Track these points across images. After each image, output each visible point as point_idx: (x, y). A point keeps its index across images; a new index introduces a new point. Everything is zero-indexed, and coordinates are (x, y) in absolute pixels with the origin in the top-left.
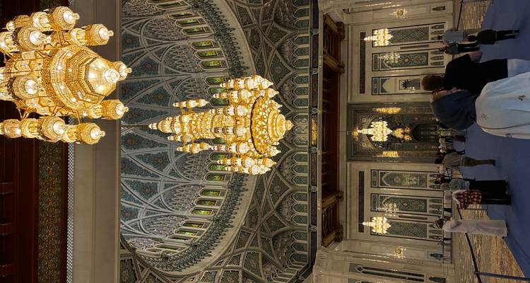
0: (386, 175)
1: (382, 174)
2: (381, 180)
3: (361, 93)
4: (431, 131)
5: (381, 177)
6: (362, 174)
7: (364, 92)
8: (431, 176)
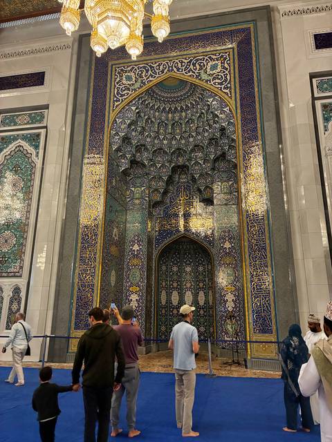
0: (31, 149)
1: (34, 140)
2: (15, 138)
3: (316, 36)
4: (196, 296)
5: (24, 138)
6: (37, 79)
7: (318, 46)
8: (17, 290)
